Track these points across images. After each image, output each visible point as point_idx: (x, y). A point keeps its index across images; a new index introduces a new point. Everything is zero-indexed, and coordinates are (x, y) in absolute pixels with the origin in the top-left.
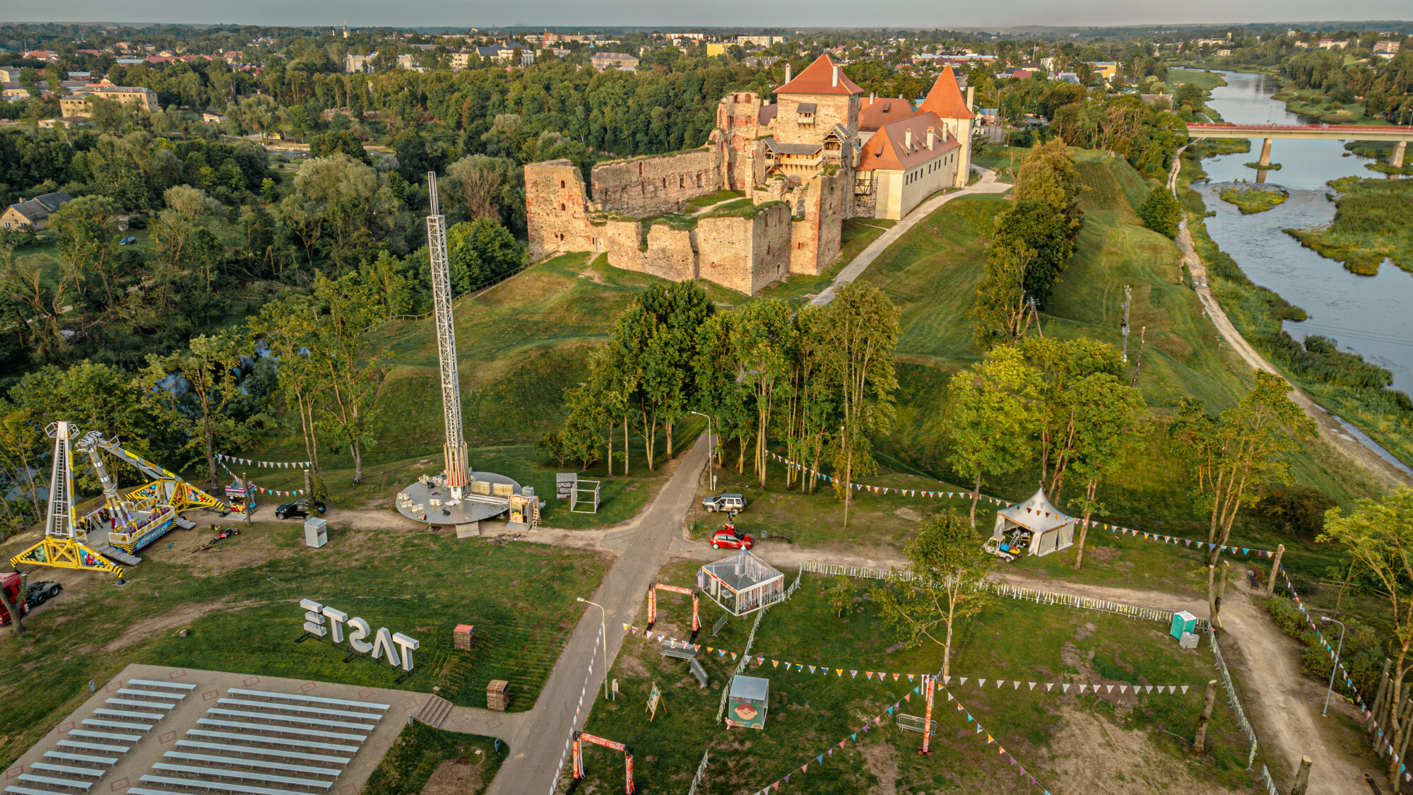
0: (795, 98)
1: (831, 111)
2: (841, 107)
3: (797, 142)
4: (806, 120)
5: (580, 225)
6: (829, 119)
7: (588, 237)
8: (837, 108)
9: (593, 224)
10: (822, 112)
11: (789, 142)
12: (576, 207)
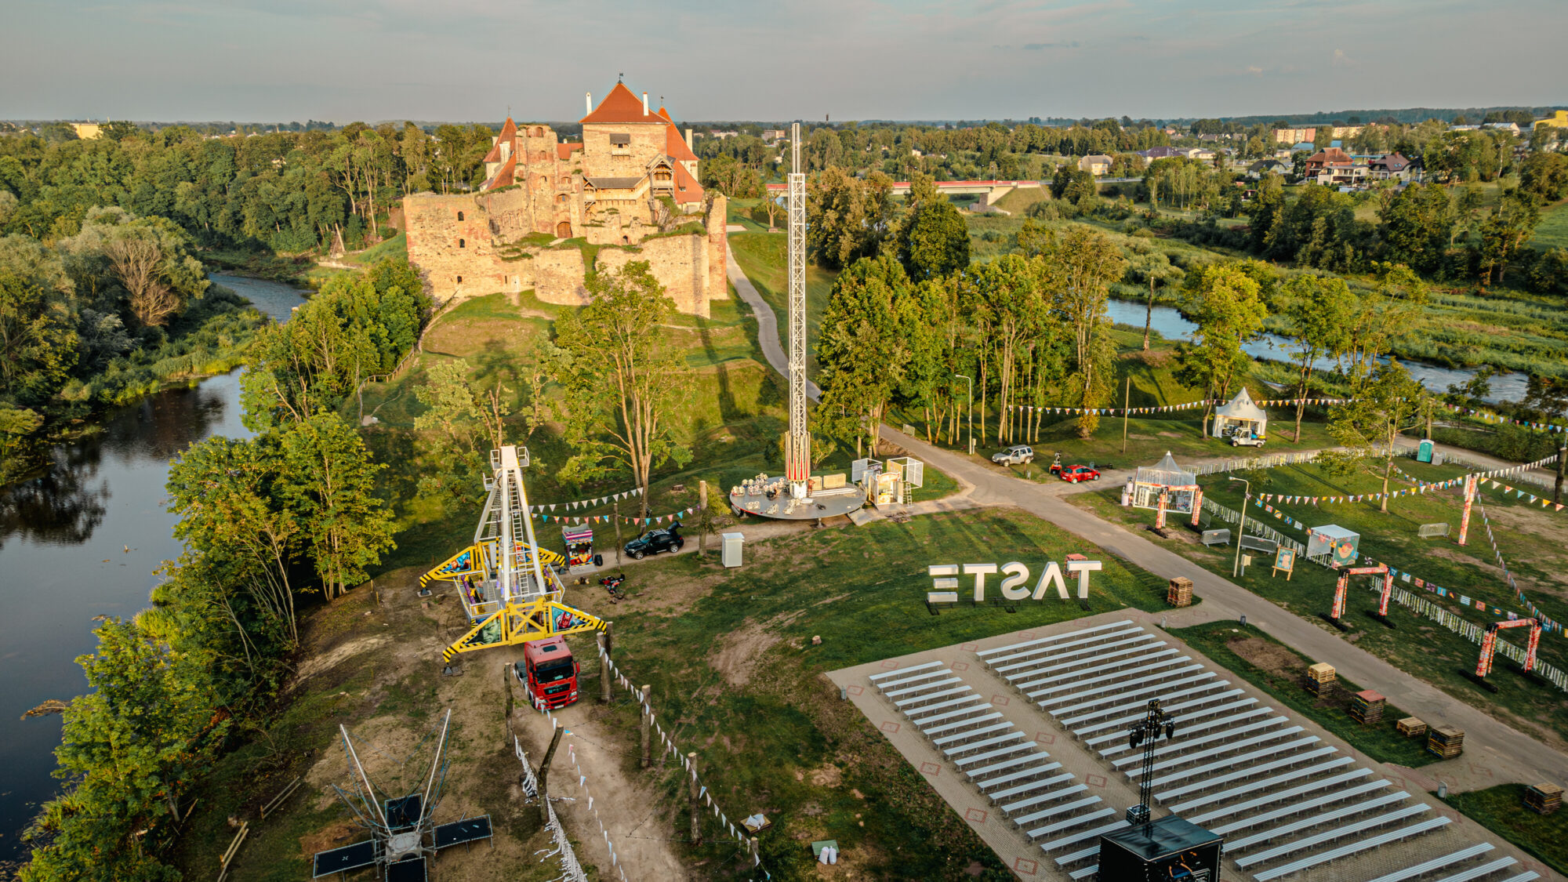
0: (604, 128)
1: (647, 141)
2: (657, 137)
3: (611, 175)
4: (620, 151)
5: (487, 262)
6: (645, 150)
7: (499, 276)
8: (654, 137)
9: (504, 259)
10: (636, 142)
11: (600, 176)
12: (480, 242)
